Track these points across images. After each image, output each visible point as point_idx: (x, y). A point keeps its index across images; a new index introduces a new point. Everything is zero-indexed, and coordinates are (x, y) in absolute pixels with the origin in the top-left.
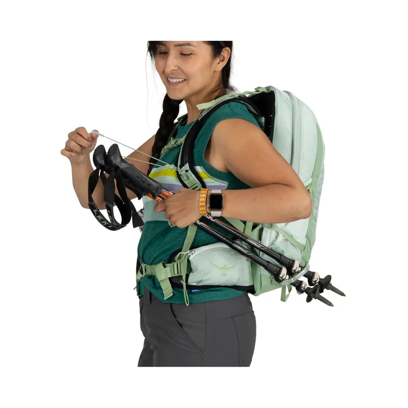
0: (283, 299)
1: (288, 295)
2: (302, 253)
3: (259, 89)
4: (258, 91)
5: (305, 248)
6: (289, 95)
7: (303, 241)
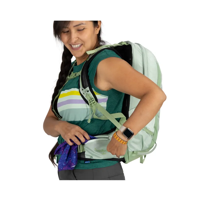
0: (142, 162)
1: (144, 159)
2: (152, 137)
3: (122, 43)
4: (122, 44)
5: (154, 134)
6: (140, 46)
7: (153, 130)
